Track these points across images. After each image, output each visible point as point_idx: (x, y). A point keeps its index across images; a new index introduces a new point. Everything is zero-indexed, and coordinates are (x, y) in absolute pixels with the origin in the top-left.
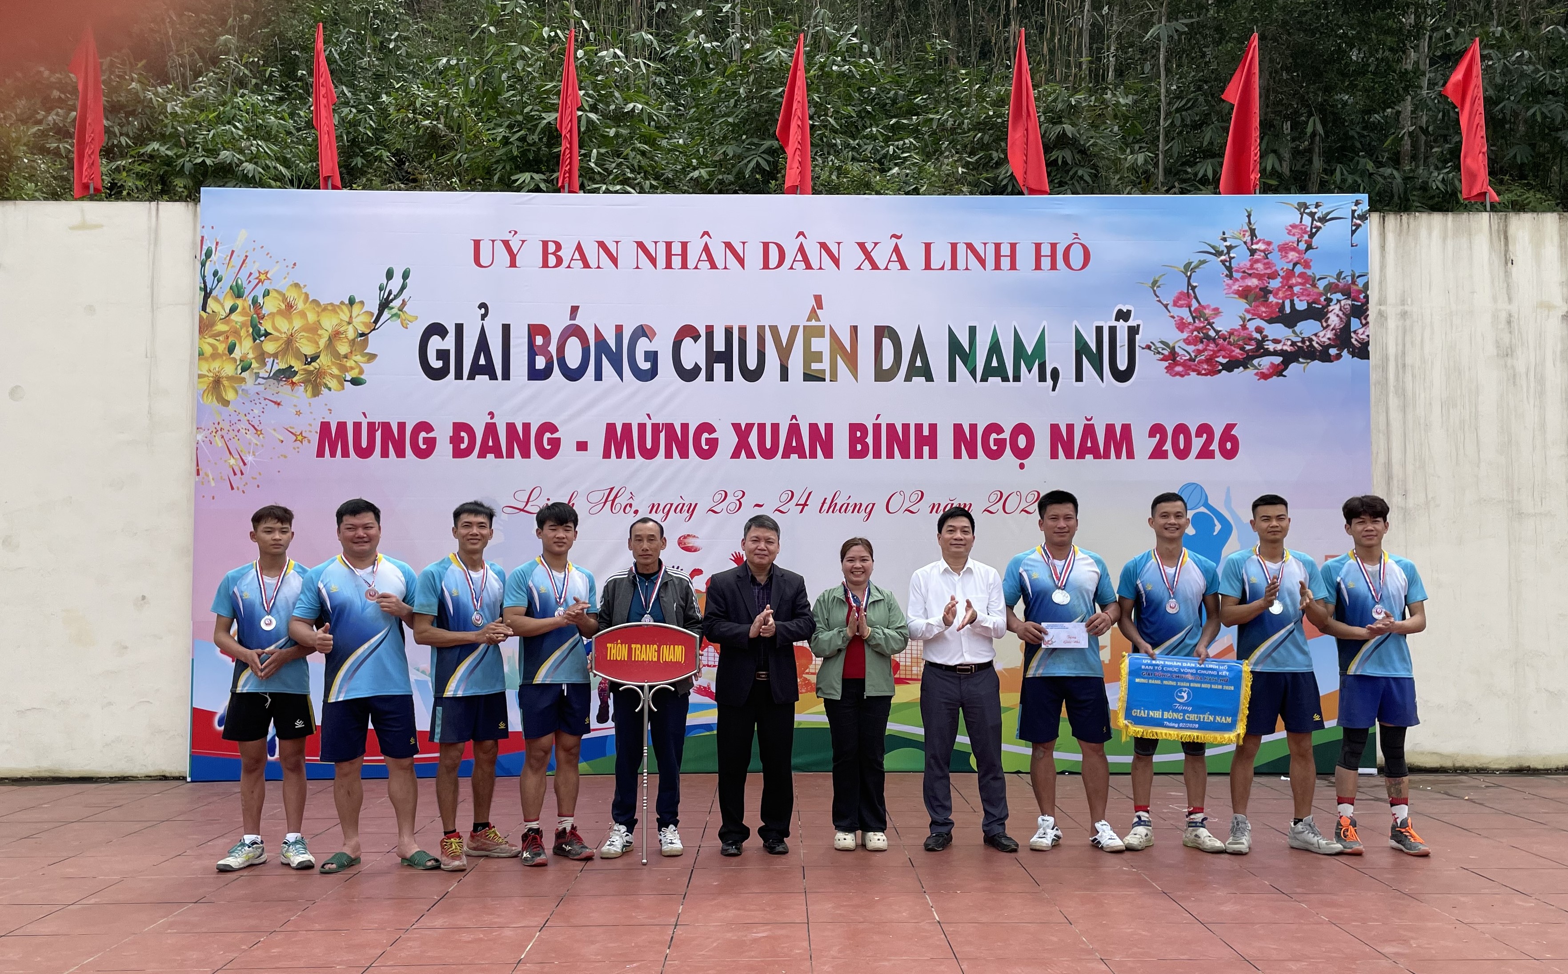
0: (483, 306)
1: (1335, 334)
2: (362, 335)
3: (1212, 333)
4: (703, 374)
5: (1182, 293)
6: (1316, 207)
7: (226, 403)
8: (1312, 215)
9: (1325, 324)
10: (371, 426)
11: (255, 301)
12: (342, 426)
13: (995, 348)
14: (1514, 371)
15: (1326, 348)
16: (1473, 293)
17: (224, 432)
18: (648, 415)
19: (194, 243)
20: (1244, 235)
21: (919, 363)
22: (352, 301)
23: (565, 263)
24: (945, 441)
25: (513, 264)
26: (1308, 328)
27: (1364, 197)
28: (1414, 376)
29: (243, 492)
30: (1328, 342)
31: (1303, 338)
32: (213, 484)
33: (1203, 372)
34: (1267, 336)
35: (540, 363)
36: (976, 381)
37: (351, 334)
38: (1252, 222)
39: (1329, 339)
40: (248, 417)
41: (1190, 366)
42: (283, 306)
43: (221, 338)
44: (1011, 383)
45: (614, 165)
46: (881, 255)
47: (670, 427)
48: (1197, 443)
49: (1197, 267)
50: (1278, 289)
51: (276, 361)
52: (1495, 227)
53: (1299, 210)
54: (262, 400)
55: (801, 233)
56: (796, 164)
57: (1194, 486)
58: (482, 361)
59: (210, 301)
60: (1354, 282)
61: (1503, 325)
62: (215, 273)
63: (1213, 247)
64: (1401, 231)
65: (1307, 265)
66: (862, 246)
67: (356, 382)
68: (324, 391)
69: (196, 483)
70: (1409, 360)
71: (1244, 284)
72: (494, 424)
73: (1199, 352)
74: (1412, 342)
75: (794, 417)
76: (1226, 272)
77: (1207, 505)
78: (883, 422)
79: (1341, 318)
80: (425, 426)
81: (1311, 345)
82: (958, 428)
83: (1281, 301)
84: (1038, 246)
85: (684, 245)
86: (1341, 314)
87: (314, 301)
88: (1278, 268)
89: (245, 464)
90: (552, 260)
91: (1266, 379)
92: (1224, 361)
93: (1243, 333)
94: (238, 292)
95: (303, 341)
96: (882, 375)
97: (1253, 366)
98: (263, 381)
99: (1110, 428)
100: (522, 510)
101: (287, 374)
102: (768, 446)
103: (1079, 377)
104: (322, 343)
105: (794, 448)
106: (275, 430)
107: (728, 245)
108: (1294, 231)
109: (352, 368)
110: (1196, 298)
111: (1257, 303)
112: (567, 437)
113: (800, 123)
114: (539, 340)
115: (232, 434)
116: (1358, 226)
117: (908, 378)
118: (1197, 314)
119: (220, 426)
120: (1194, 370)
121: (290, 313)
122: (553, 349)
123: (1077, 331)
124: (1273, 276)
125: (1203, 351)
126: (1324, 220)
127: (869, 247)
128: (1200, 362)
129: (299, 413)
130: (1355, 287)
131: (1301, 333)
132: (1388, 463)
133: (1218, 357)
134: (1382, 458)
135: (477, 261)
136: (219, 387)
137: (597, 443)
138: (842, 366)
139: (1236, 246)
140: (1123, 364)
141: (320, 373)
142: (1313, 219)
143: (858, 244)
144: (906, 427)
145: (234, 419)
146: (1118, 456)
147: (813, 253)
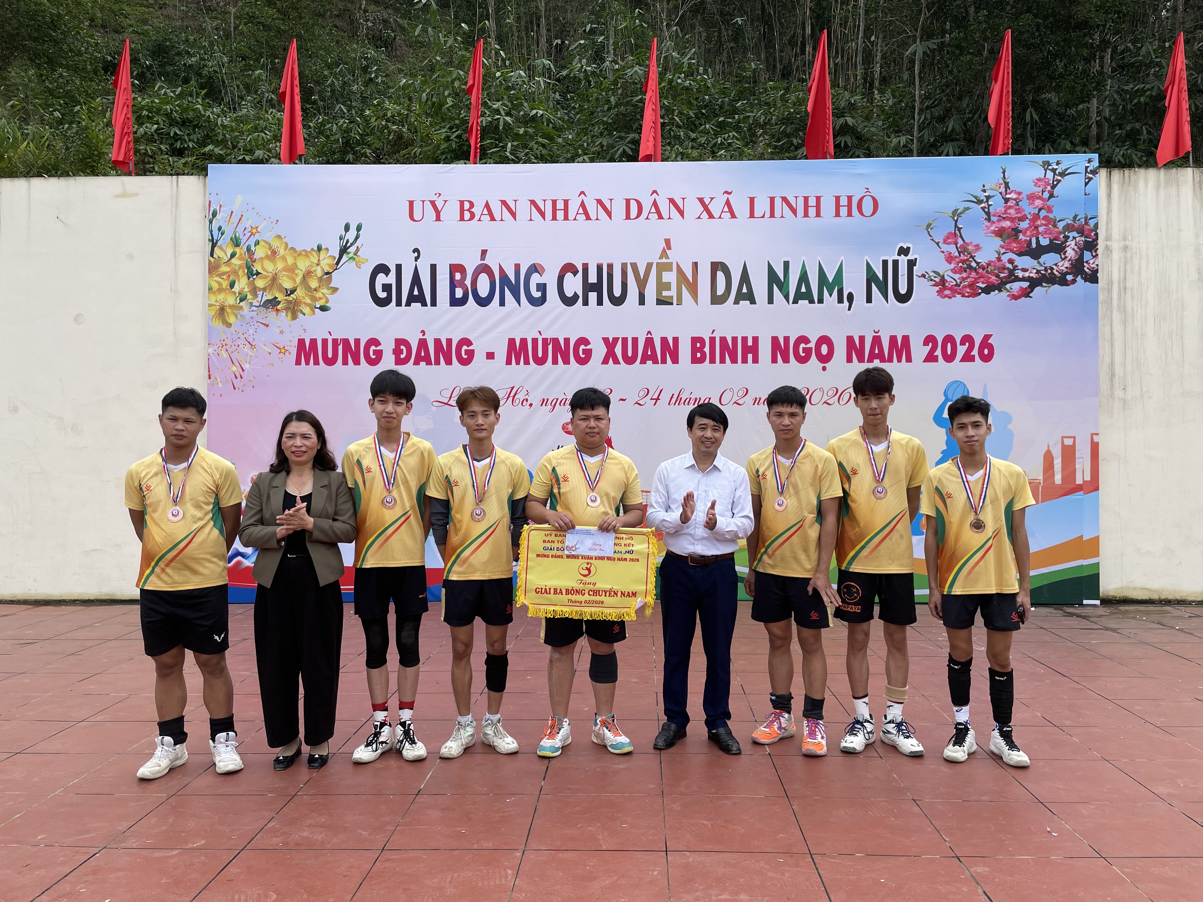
0: (416, 250)
1: (1071, 264)
2: (327, 273)
3: (974, 264)
4: (580, 300)
5: (950, 233)
6: (1057, 165)
7: (229, 325)
8: (1054, 170)
9: (1063, 256)
10: (335, 341)
11: (249, 249)
12: (313, 342)
13: (804, 278)
15: (1064, 275)
16: (1180, 230)
17: (228, 347)
18: (540, 332)
19: (204, 206)
20: (1000, 187)
21: (745, 290)
22: (319, 248)
23: (477, 217)
24: (765, 350)
25: (438, 219)
26: (1050, 259)
27: (1095, 156)
28: (1132, 296)
29: (243, 391)
30: (1065, 270)
31: (1046, 267)
32: (220, 385)
33: (967, 294)
34: (1017, 266)
35: (459, 293)
36: (788, 302)
37: (319, 273)
38: (1006, 177)
39: (1066, 268)
40: (245, 336)
41: (956, 290)
42: (269, 253)
43: (225, 277)
44: (816, 305)
45: (523, 154)
46: (716, 208)
47: (555, 341)
48: (961, 350)
49: (961, 213)
50: (1027, 229)
51: (264, 294)
52: (1197, 179)
53: (1043, 167)
54: (255, 323)
55: (655, 192)
57: (957, 383)
58: (416, 292)
59: (216, 249)
60: (1086, 223)
62: (220, 229)
63: (975, 197)
64: (1124, 183)
65: (1049, 210)
66: (701, 200)
67: (323, 309)
68: (300, 315)
69: (209, 385)
70: (1129, 284)
71: (999, 226)
72: (426, 339)
73: (963, 279)
74: (1132, 271)
75: (649, 332)
76: (985, 216)
78: (717, 336)
79: (1076, 251)
80: (374, 342)
81: (1052, 273)
82: (775, 340)
83: (1028, 239)
84: (838, 199)
85: (566, 202)
86: (1076, 248)
87: (292, 248)
88: (1027, 213)
89: (243, 370)
90: (467, 215)
91: (1016, 300)
92: (983, 286)
93: (999, 264)
94: (236, 243)
95: (285, 278)
96: (717, 300)
97: (1006, 289)
98: (256, 309)
99: (893, 339)
100: (447, 404)
101: (274, 303)
102: (630, 354)
103: (869, 300)
104: (298, 279)
105: (649, 356)
106: (265, 345)
107: (599, 202)
108: (1039, 183)
109: (320, 299)
110: (961, 237)
111: (1010, 240)
112: (480, 349)
113: (654, 107)
114: (458, 276)
115: (234, 348)
116: (1090, 179)
117: (736, 302)
118: (962, 250)
119: (226, 342)
120: (959, 293)
121: (275, 258)
122: (468, 282)
123: (868, 264)
124: (1023, 219)
125: (967, 278)
126: (1063, 174)
127: (707, 201)
128: (965, 287)
129: (282, 332)
130: (1088, 227)
131: (1044, 264)
132: (1112, 364)
133: (978, 283)
134: (1107, 360)
135: (412, 217)
136: (224, 313)
137: (501, 353)
138: (686, 294)
139: (993, 196)
140: (903, 289)
141: (297, 303)
142: (1055, 174)
143: (699, 199)
144: (734, 339)
145: (235, 337)
146: (900, 360)
147: (664, 206)
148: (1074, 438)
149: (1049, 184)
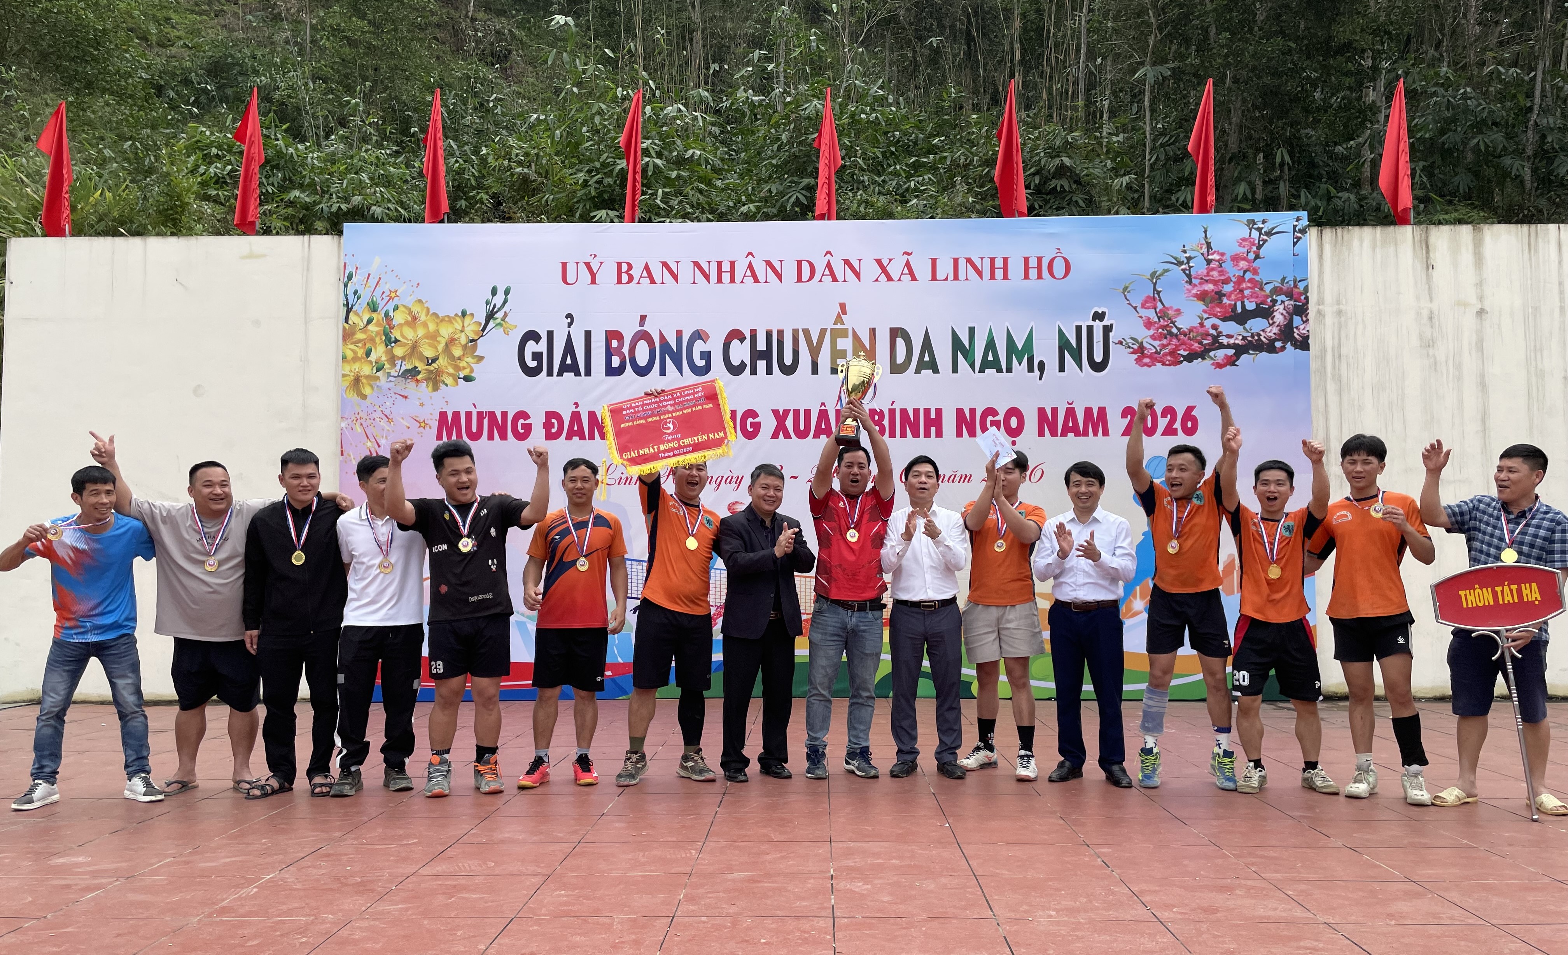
0: (569, 316)
1: (1280, 330)
2: (472, 341)
3: (1174, 330)
4: (748, 369)
5: (1148, 297)
6: (1263, 223)
7: (364, 397)
8: (1259, 230)
9: (1271, 322)
10: (480, 414)
11: (387, 314)
12: (457, 415)
13: (991, 345)
14: (1435, 359)
15: (1272, 342)
16: (1399, 293)
17: (362, 421)
19: (339, 269)
20: (1201, 248)
21: (927, 358)
22: (464, 314)
23: (636, 280)
24: (949, 423)
25: (593, 282)
26: (1256, 325)
27: (1304, 215)
28: (1348, 365)
30: (1274, 336)
31: (1252, 334)
33: (1167, 363)
34: (1221, 332)
35: (616, 362)
36: (974, 371)
37: (463, 340)
38: (1208, 237)
39: (1275, 334)
40: (382, 408)
41: (1156, 358)
42: (409, 318)
43: (360, 345)
44: (1005, 374)
46: (895, 270)
48: (1163, 423)
49: (1160, 275)
50: (1231, 293)
51: (404, 363)
52: (1417, 238)
53: (1248, 226)
54: (393, 395)
55: (829, 253)
56: (824, 195)
57: (1160, 459)
58: (569, 361)
59: (351, 315)
60: (1295, 286)
61: (1425, 320)
62: (356, 293)
63: (1175, 258)
64: (1336, 242)
65: (1255, 272)
66: (879, 262)
67: (467, 379)
68: (442, 386)
69: (341, 462)
70: (1344, 351)
71: (1202, 289)
72: (579, 412)
73: (1163, 346)
74: (1347, 337)
75: (823, 404)
76: (1186, 279)
78: (897, 407)
79: (1285, 316)
80: (523, 415)
81: (1259, 339)
82: (960, 412)
83: (1233, 303)
84: (1027, 260)
85: (732, 264)
86: (1284, 312)
87: (434, 314)
88: (1231, 275)
89: (379, 446)
90: (625, 278)
91: (1221, 368)
92: (1185, 353)
93: (1201, 330)
94: (373, 307)
95: (426, 346)
96: (896, 369)
97: (1210, 357)
98: (394, 379)
99: (1088, 411)
101: (413, 373)
102: (802, 428)
103: (1062, 369)
104: (441, 347)
106: (402, 418)
107: (769, 264)
108: (1244, 243)
109: (464, 368)
110: (1161, 301)
111: (1213, 305)
113: (827, 162)
114: (615, 344)
115: (369, 422)
116: (1299, 239)
117: (918, 371)
118: (1162, 315)
119: (360, 416)
120: (1159, 362)
121: (415, 324)
122: (626, 350)
123: (1060, 331)
124: (1227, 281)
125: (1167, 345)
126: (1269, 234)
127: (885, 262)
128: (1165, 355)
129: (422, 405)
130: (1296, 290)
131: (1251, 330)
133: (1180, 350)
135: (564, 280)
136: (358, 384)
139: (1195, 257)
140: (1098, 357)
141: (439, 372)
142: (1260, 233)
143: (876, 260)
144: (916, 411)
145: (371, 410)
146: (1095, 434)
147: (839, 268)
149: (1254, 244)
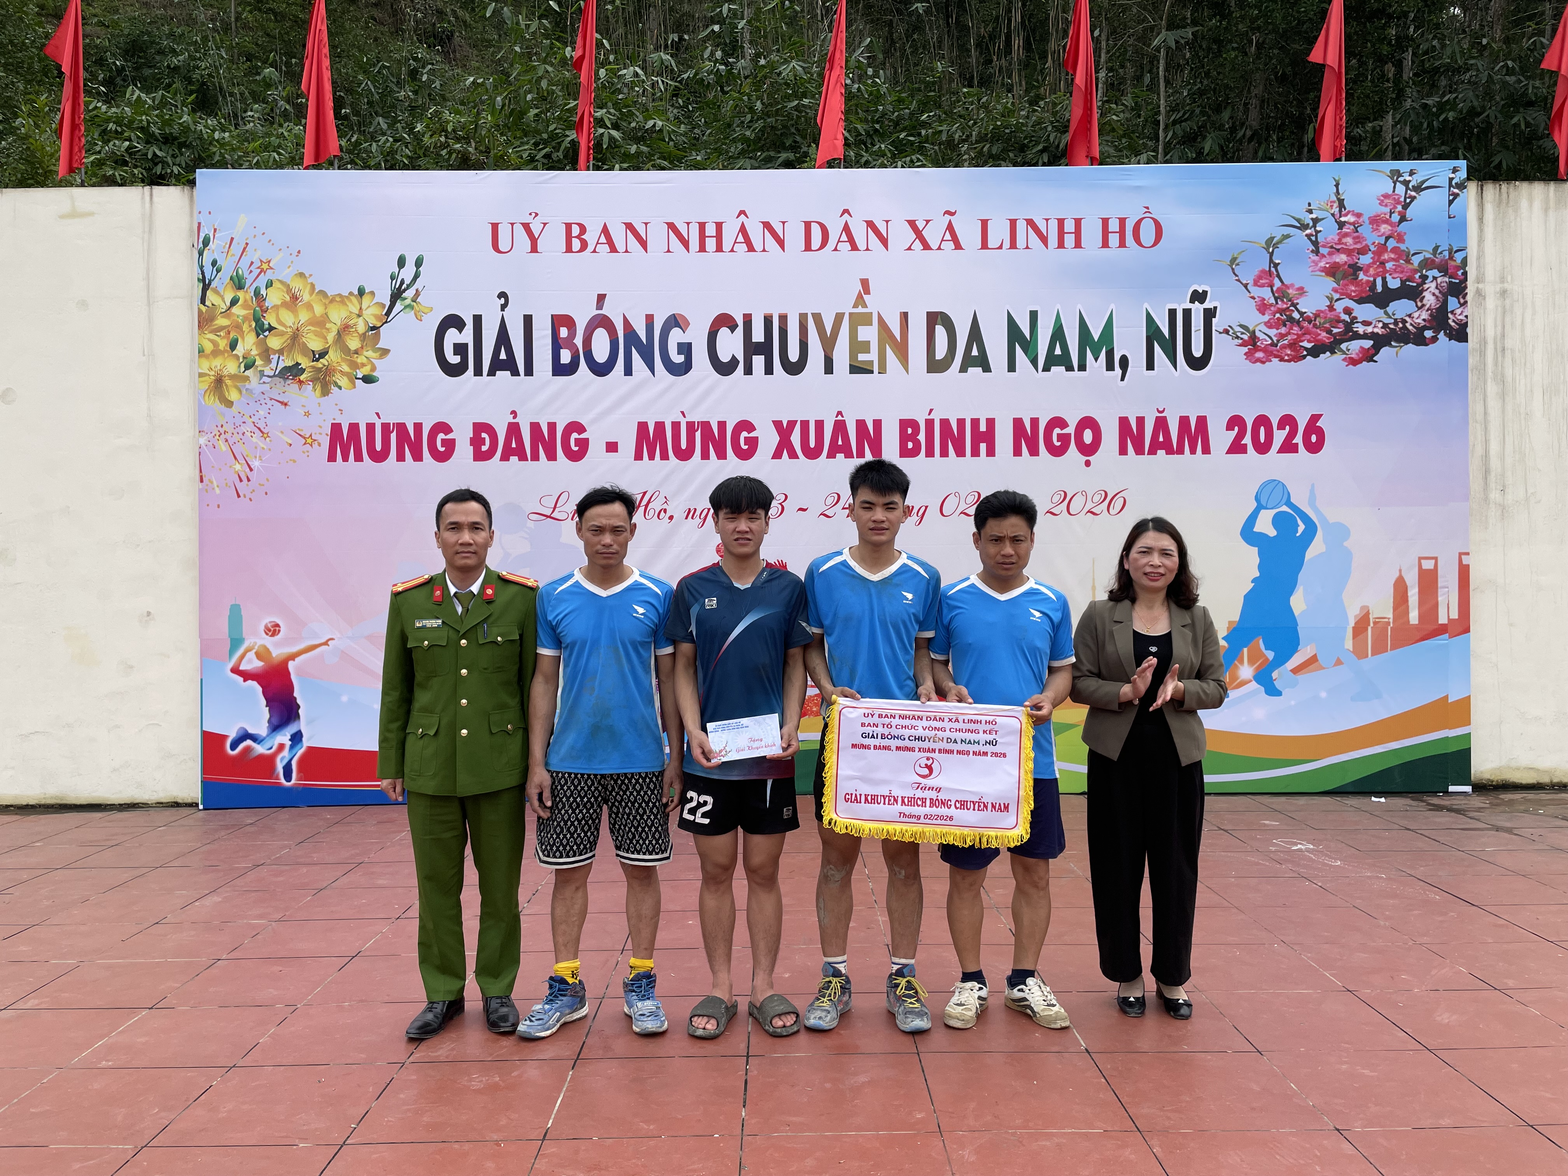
0: (503, 295)
1: (1431, 315)
2: (373, 328)
3: (1296, 315)
4: (741, 366)
5: (1263, 271)
6: (1410, 175)
7: (229, 404)
8: (1406, 183)
9: (1419, 304)
10: (386, 427)
11: (257, 293)
12: (354, 427)
13: (1058, 335)
15: (1421, 330)
17: (228, 436)
18: (683, 413)
19: (191, 230)
20: (1332, 206)
21: (975, 352)
22: (361, 292)
23: (590, 248)
24: (1004, 437)
25: (534, 249)
26: (1401, 308)
27: (1462, 164)
28: (1513, 360)
29: (251, 500)
30: (1423, 324)
31: (1396, 320)
32: (218, 491)
33: (1286, 358)
34: (1356, 318)
35: (566, 357)
36: (1037, 371)
37: (361, 328)
38: (1341, 192)
39: (1424, 320)
40: (254, 419)
41: (1271, 352)
42: (288, 299)
43: (222, 334)
44: (1076, 373)
46: (933, 235)
47: (706, 426)
48: (1279, 436)
49: (1278, 243)
50: (1369, 266)
51: (281, 358)
53: (1392, 178)
54: (268, 401)
55: (846, 211)
57: (1274, 484)
58: (503, 356)
59: (209, 293)
60: (1451, 258)
62: (214, 263)
63: (1298, 220)
64: (1500, 201)
65: (1400, 239)
66: (912, 224)
67: (368, 380)
68: (334, 389)
69: (200, 491)
70: (1508, 344)
71: (1331, 261)
72: (518, 424)
73: (1282, 336)
74: (1512, 324)
75: (840, 413)
76: (1312, 247)
77: (1289, 504)
78: (937, 417)
79: (1437, 297)
80: (442, 427)
81: (1405, 327)
82: (1018, 423)
83: (1372, 279)
84: (1105, 222)
85: (719, 226)
86: (1437, 292)
87: (321, 292)
88: (1369, 243)
89: (251, 470)
90: (576, 244)
91: (1355, 365)
92: (1309, 345)
93: (1330, 315)
94: (238, 283)
95: (311, 335)
96: (935, 366)
97: (1341, 350)
98: (269, 379)
99: (1184, 421)
100: (550, 517)
101: (295, 371)
102: (812, 444)
103: (1150, 366)
104: (331, 337)
105: (839, 447)
106: (282, 432)
107: (767, 225)
108: (1386, 201)
109: (363, 365)
110: (1278, 276)
111: (1346, 281)
112: (596, 438)
114: (564, 332)
116: (1456, 196)
117: (963, 369)
118: (1281, 294)
119: (224, 428)
120: (1276, 356)
121: (296, 305)
122: (579, 341)
123: (1148, 315)
124: (1364, 251)
125: (1286, 335)
126: (1418, 189)
127: (920, 225)
128: (1284, 347)
129: (307, 414)
130: (1452, 263)
131: (1394, 315)
132: (1486, 456)
133: (1302, 341)
134: (1479, 450)
135: (496, 247)
136: (221, 387)
137: (628, 443)
138: (891, 357)
139: (1323, 219)
140: (1198, 351)
141: (329, 371)
142: (1407, 189)
143: (908, 221)
144: (961, 422)
145: (238, 421)
146: (1193, 451)
147: (859, 232)
148: (1436, 559)
149: (1399, 203)
